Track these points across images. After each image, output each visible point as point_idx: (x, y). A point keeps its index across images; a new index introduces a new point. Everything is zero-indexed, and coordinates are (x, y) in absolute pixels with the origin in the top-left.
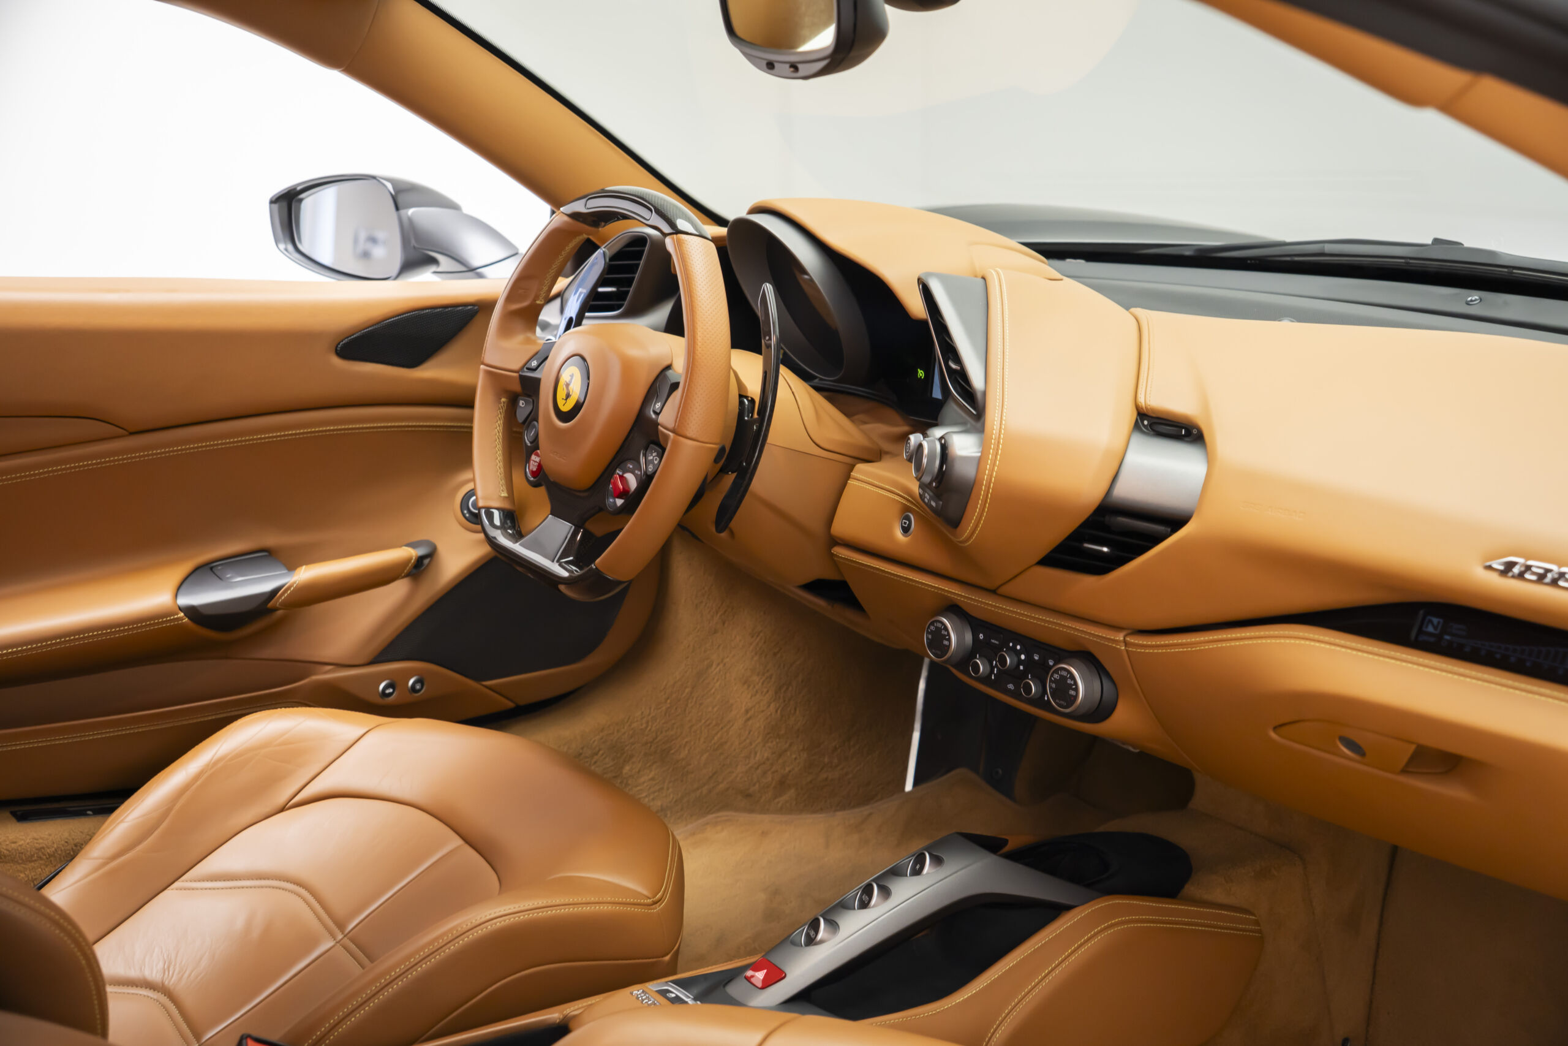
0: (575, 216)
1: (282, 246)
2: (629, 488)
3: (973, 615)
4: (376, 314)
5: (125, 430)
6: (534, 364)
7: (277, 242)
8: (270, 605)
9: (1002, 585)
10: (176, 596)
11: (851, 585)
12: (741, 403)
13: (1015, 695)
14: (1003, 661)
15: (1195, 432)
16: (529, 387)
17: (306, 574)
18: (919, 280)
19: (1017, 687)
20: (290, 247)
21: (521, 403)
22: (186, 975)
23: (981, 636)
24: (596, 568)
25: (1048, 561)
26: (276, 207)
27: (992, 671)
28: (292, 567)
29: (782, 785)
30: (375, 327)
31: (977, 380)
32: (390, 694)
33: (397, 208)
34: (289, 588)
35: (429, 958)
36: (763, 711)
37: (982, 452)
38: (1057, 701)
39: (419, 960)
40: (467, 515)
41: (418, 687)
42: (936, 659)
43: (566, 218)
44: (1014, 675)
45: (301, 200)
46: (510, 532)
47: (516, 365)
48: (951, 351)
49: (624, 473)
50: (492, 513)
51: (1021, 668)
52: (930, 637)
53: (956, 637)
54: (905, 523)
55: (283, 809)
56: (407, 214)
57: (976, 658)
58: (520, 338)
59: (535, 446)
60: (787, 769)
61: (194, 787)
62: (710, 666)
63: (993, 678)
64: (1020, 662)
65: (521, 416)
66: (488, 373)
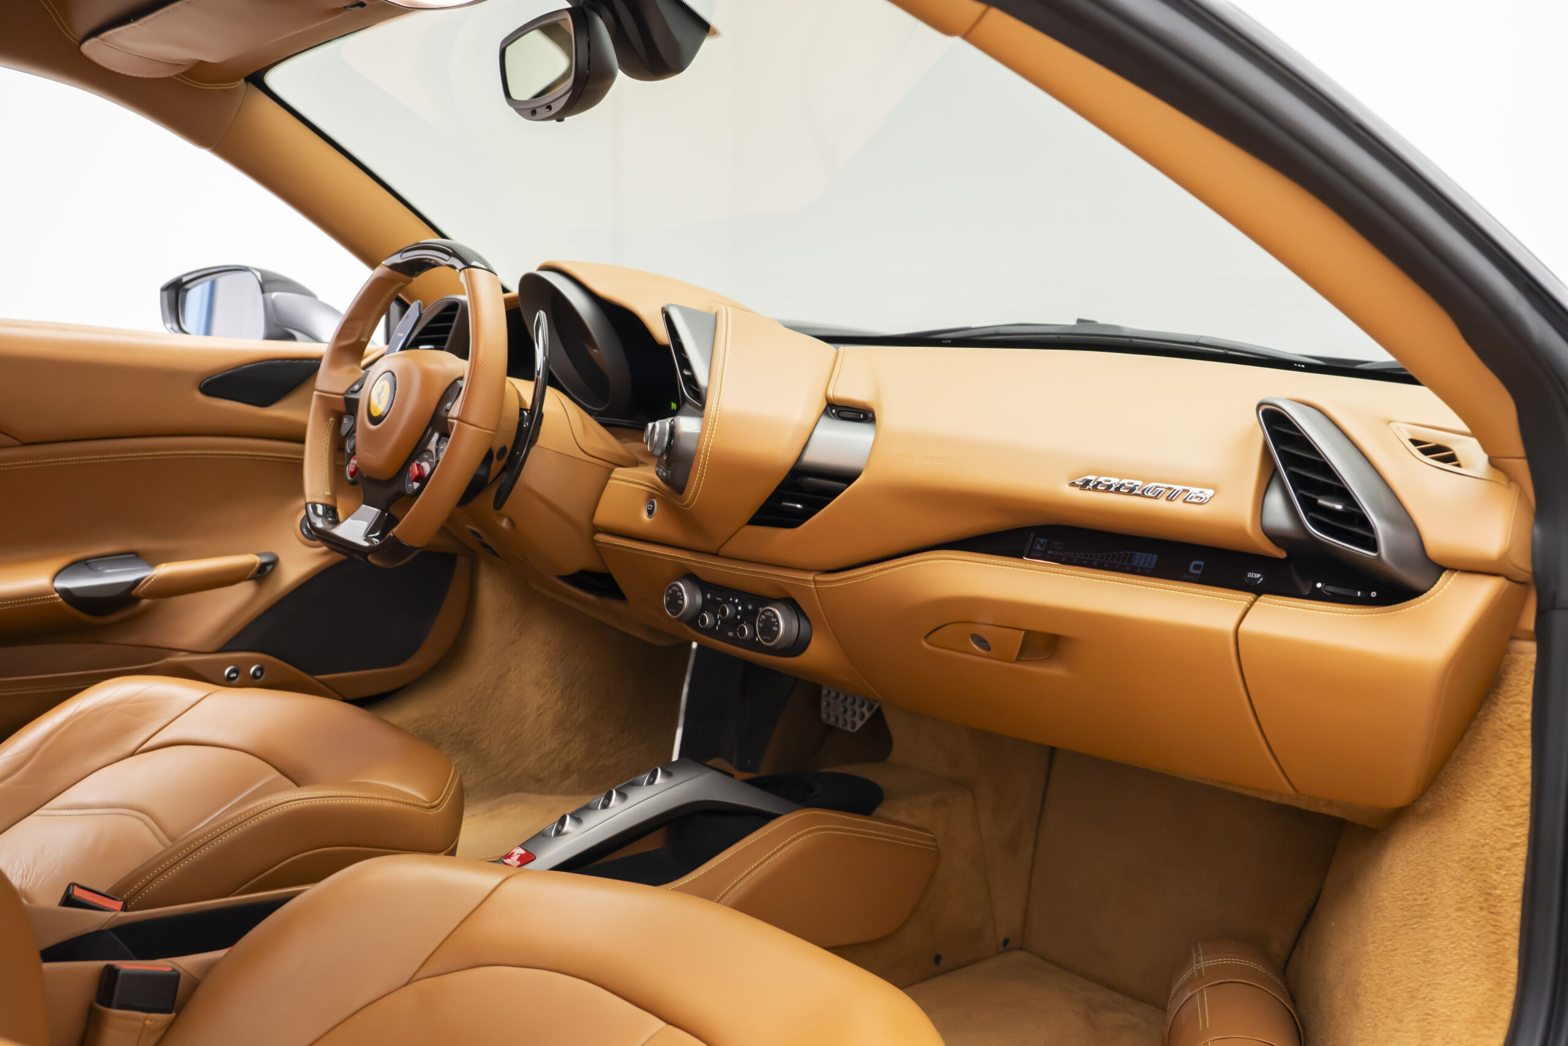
0: (394, 267)
1: (169, 325)
2: (424, 473)
3: (704, 579)
4: (236, 360)
5: (17, 440)
6: (357, 387)
7: (164, 322)
8: (134, 592)
9: (722, 546)
10: (53, 580)
11: (614, 576)
12: (521, 414)
13: (734, 641)
14: (724, 612)
15: (870, 415)
16: (351, 406)
17: (164, 570)
18: (662, 309)
19: (735, 633)
20: (176, 327)
21: (345, 420)
22: (41, 880)
23: (709, 596)
24: (394, 536)
25: (755, 521)
26: (165, 293)
27: (716, 623)
28: (153, 564)
29: (567, 771)
30: (233, 371)
31: (702, 379)
32: (234, 678)
33: (263, 292)
34: (150, 579)
35: (232, 830)
36: (551, 708)
37: (702, 430)
38: (764, 637)
39: (224, 830)
40: (306, 533)
41: (258, 674)
42: (672, 616)
43: (387, 269)
44: (732, 623)
45: (187, 290)
46: (330, 519)
47: (342, 390)
48: (686, 363)
49: (421, 463)
50: (316, 507)
51: (739, 617)
52: (668, 599)
53: (689, 598)
54: (650, 507)
55: (132, 754)
56: (271, 296)
57: (704, 612)
58: (347, 368)
59: (353, 453)
60: (572, 757)
61: (59, 732)
62: (509, 670)
63: (717, 628)
64: (738, 612)
65: (344, 430)
66: (320, 397)
